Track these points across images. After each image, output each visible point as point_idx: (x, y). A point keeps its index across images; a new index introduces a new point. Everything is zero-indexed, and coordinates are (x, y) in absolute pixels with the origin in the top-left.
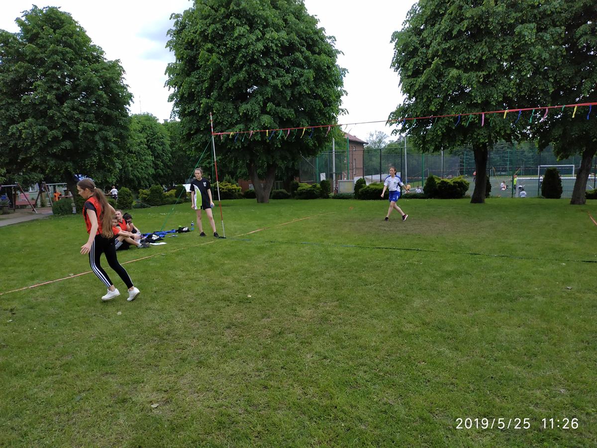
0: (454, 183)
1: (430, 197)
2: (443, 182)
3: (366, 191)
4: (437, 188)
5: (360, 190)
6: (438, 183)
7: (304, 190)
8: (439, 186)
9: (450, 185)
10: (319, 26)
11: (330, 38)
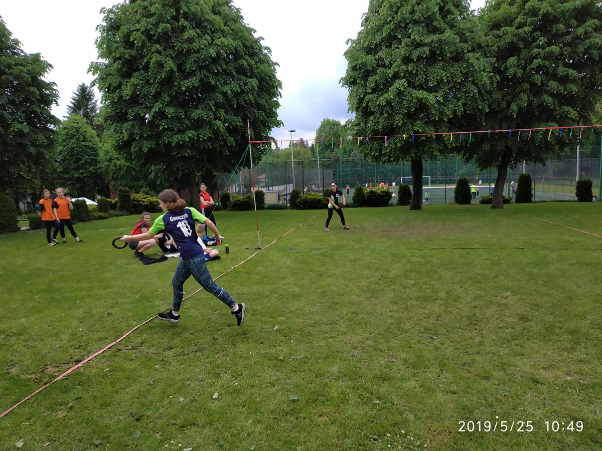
0: (381, 192)
1: (360, 206)
2: (372, 192)
3: (304, 202)
4: (366, 197)
5: (298, 200)
6: (367, 193)
7: (239, 201)
8: (368, 196)
9: (379, 195)
10: (256, 36)
11: (266, 48)
